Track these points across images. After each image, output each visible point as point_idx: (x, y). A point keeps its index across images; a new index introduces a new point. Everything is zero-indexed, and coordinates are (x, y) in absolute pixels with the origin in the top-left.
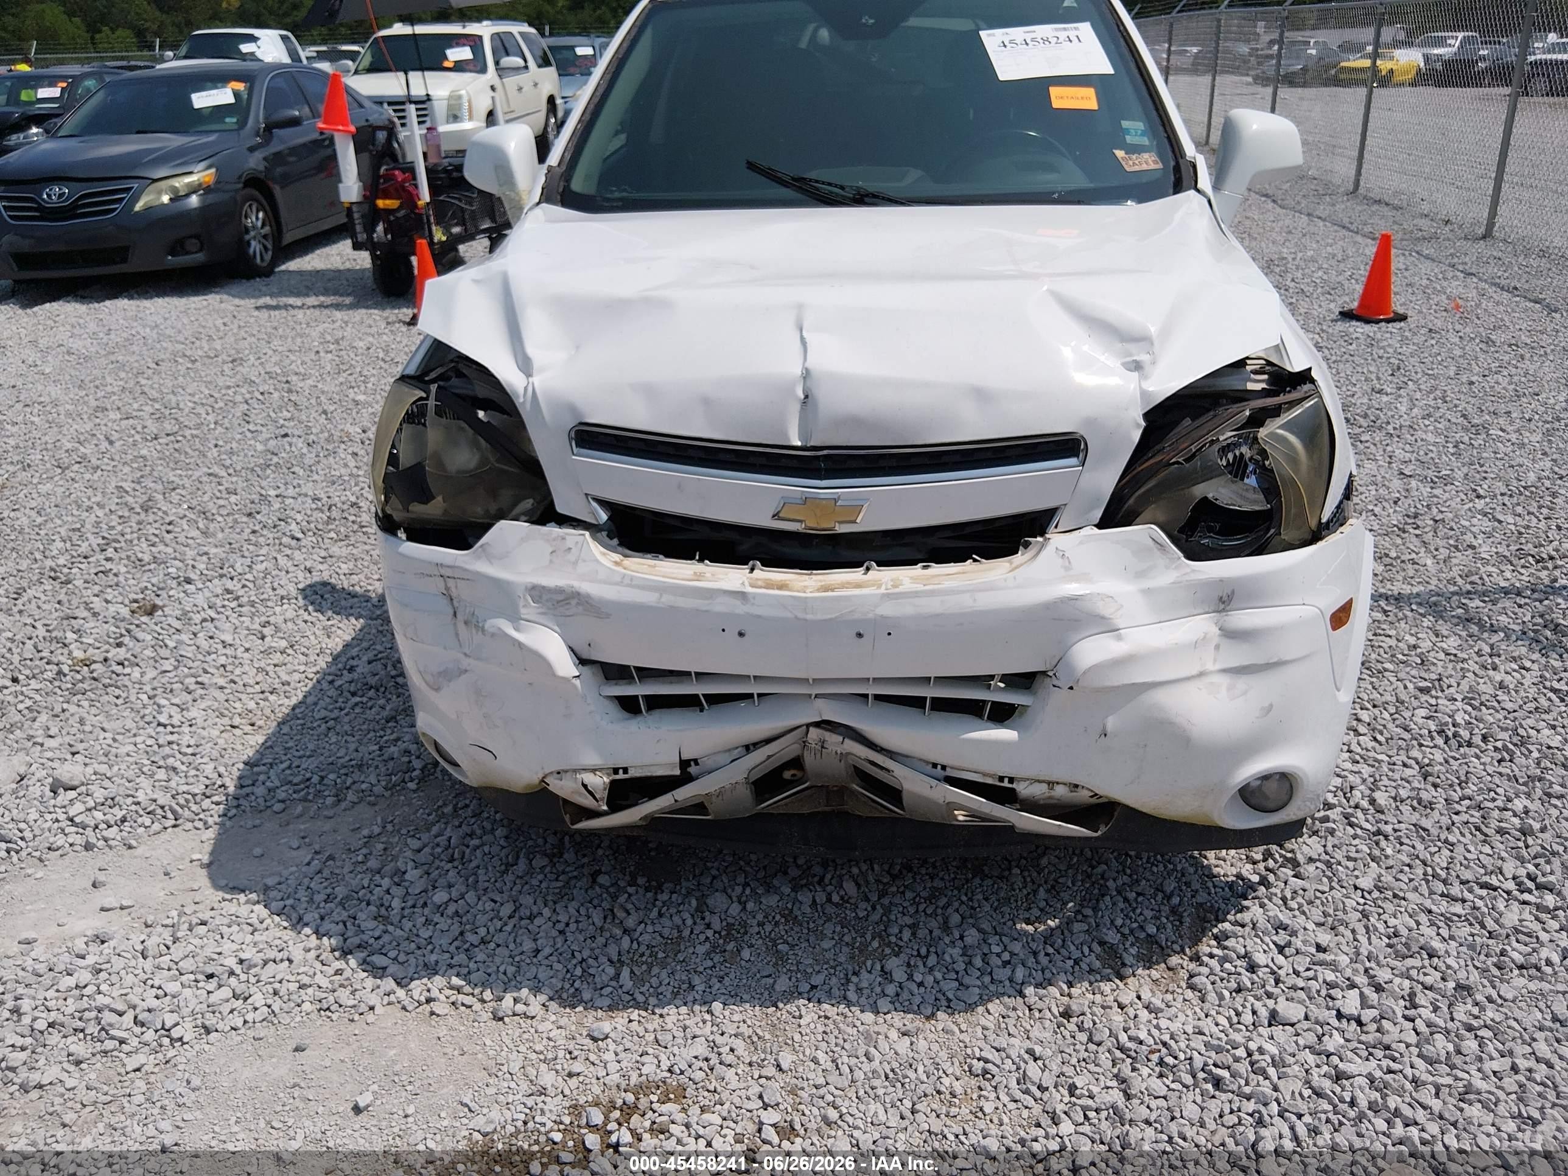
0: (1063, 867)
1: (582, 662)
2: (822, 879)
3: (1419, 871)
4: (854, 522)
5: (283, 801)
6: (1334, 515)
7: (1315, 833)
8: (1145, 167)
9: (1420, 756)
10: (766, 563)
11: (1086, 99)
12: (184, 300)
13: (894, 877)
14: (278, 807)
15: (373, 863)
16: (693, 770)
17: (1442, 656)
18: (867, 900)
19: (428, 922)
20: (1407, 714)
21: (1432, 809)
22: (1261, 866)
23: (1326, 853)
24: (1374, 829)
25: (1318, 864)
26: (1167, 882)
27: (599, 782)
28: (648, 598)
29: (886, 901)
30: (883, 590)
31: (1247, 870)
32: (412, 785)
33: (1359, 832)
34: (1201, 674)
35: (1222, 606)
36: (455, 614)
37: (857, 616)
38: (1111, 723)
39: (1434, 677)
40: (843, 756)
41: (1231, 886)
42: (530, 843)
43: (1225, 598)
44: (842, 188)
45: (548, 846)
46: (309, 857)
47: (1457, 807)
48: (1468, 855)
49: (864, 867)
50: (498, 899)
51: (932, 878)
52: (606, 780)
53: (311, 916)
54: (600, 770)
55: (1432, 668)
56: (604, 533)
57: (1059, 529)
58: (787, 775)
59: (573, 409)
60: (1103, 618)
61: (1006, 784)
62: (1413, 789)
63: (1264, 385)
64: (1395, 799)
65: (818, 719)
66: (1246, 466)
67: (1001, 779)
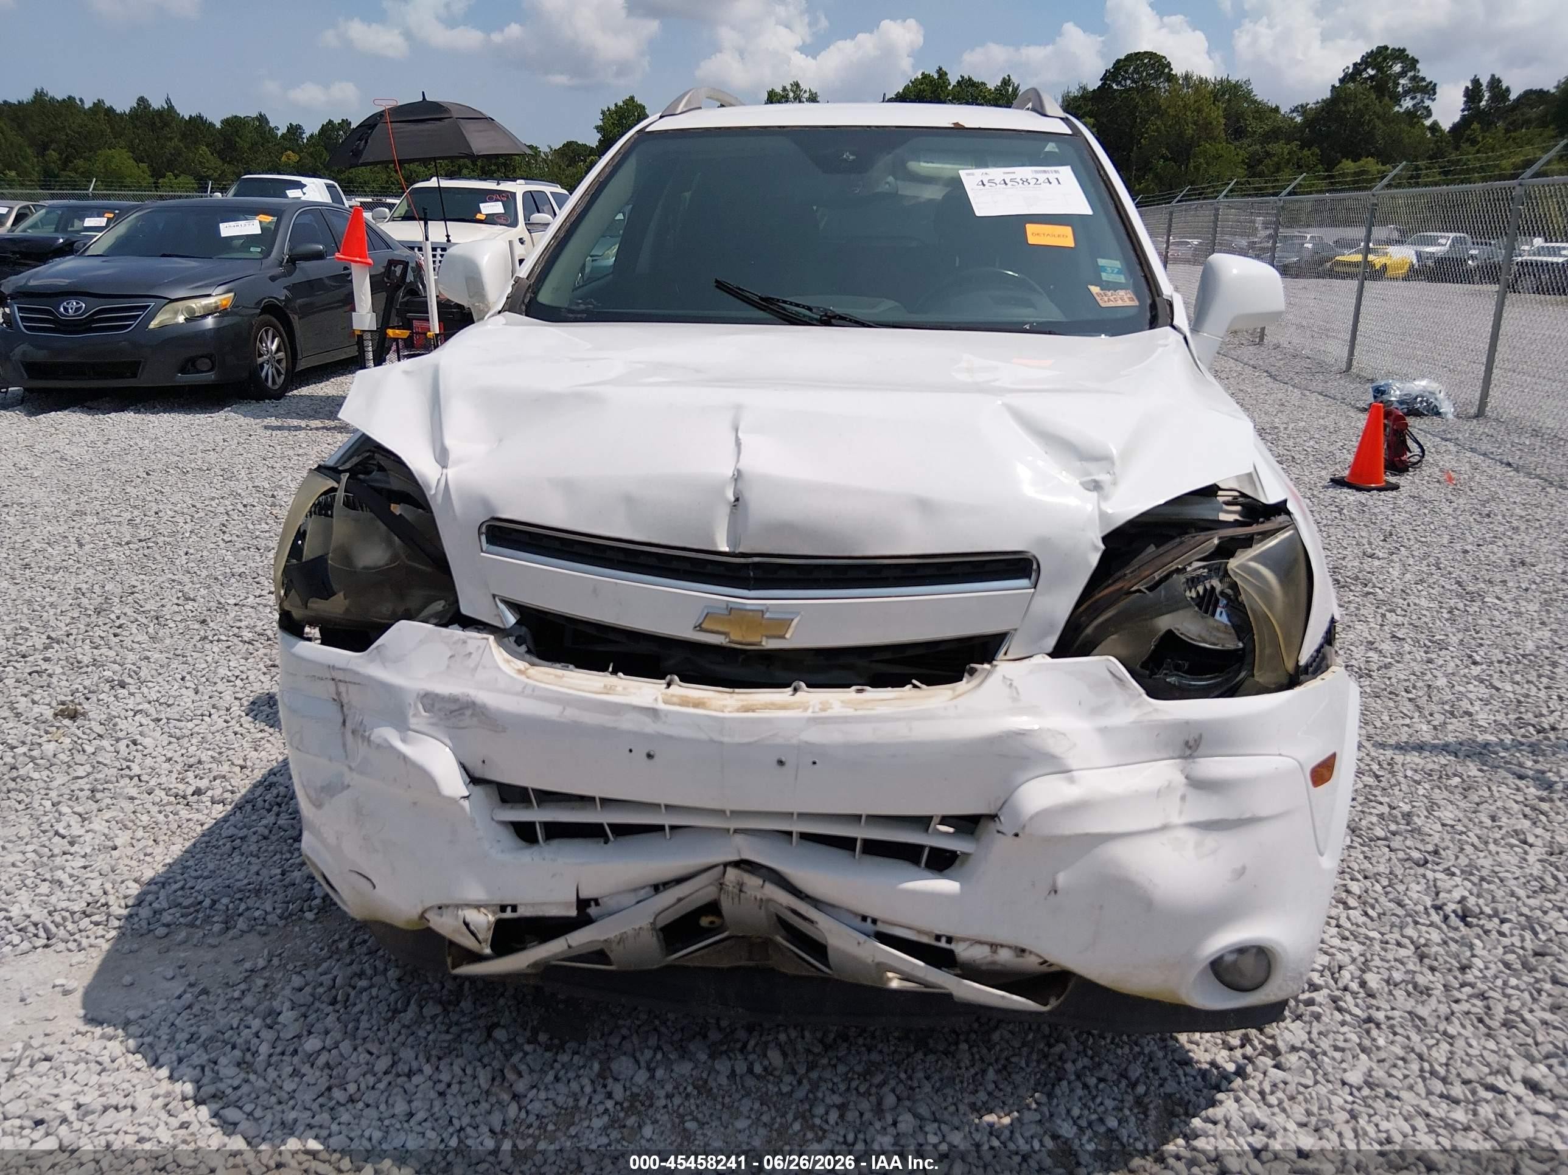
0: (1016, 1044)
1: (474, 780)
2: (745, 1046)
3: (1415, 1066)
4: (783, 637)
5: (168, 925)
6: (1314, 659)
7: (1299, 1017)
8: (1120, 303)
9: (1415, 935)
10: (685, 679)
11: (1063, 237)
12: (190, 416)
13: (827, 1048)
14: (161, 931)
15: (248, 1001)
16: (592, 911)
17: (1438, 827)
18: (794, 1072)
19: (295, 1073)
20: (1401, 888)
21: (1429, 996)
22: (1238, 1053)
23: (1311, 1041)
24: (1364, 1015)
25: (1302, 1054)
26: (1132, 1067)
27: (483, 920)
28: (549, 711)
29: (814, 1075)
30: (809, 714)
31: (1222, 1057)
32: (310, 916)
33: (1348, 1018)
34: (1165, 828)
35: (1188, 752)
36: (344, 722)
37: (780, 741)
38: (1062, 879)
39: (1430, 848)
40: (763, 903)
41: (1204, 1074)
42: (425, 988)
43: (1191, 743)
44: (810, 309)
45: (445, 992)
46: (182, 989)
47: (1457, 994)
48: (1470, 1051)
49: (793, 1034)
50: (374, 1051)
51: (869, 1050)
52: (492, 918)
53: (170, 1057)
54: (486, 906)
55: (1428, 839)
56: (512, 639)
57: (1009, 657)
58: (705, 921)
59: (486, 503)
60: (1053, 757)
61: (943, 944)
62: (1407, 972)
63: (1237, 517)
64: (1388, 982)
65: (736, 858)
66: (1217, 601)
67: (938, 938)
